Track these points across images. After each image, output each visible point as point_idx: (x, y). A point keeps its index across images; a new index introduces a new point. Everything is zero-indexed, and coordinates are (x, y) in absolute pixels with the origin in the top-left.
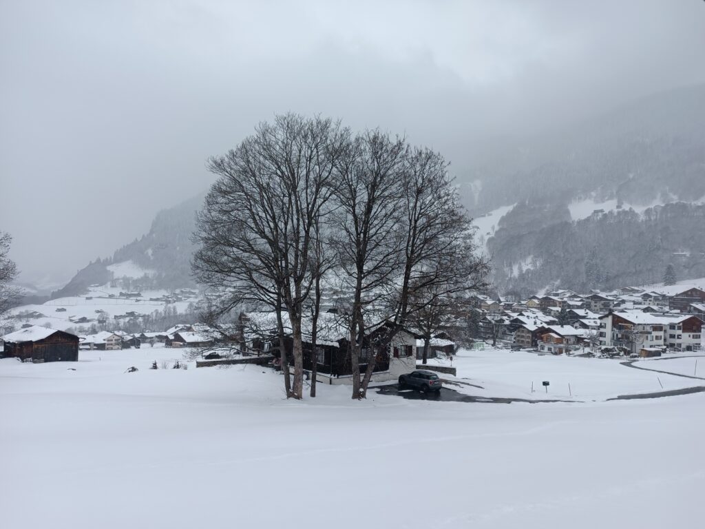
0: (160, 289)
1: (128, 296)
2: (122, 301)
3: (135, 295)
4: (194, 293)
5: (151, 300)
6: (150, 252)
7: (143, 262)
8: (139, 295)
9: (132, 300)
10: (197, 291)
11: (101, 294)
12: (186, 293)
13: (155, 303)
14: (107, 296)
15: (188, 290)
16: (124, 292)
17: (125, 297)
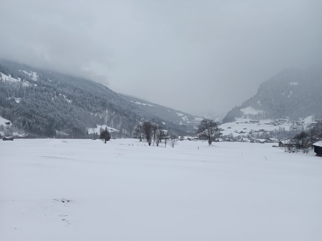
0: (267, 119)
1: (254, 122)
2: (252, 124)
3: (256, 122)
4: (286, 121)
5: (265, 124)
6: (259, 102)
7: (256, 107)
8: (258, 122)
9: (256, 124)
10: (287, 120)
11: (242, 122)
12: (281, 121)
13: (269, 125)
14: (245, 122)
15: (282, 119)
16: (252, 120)
17: (252, 123)
